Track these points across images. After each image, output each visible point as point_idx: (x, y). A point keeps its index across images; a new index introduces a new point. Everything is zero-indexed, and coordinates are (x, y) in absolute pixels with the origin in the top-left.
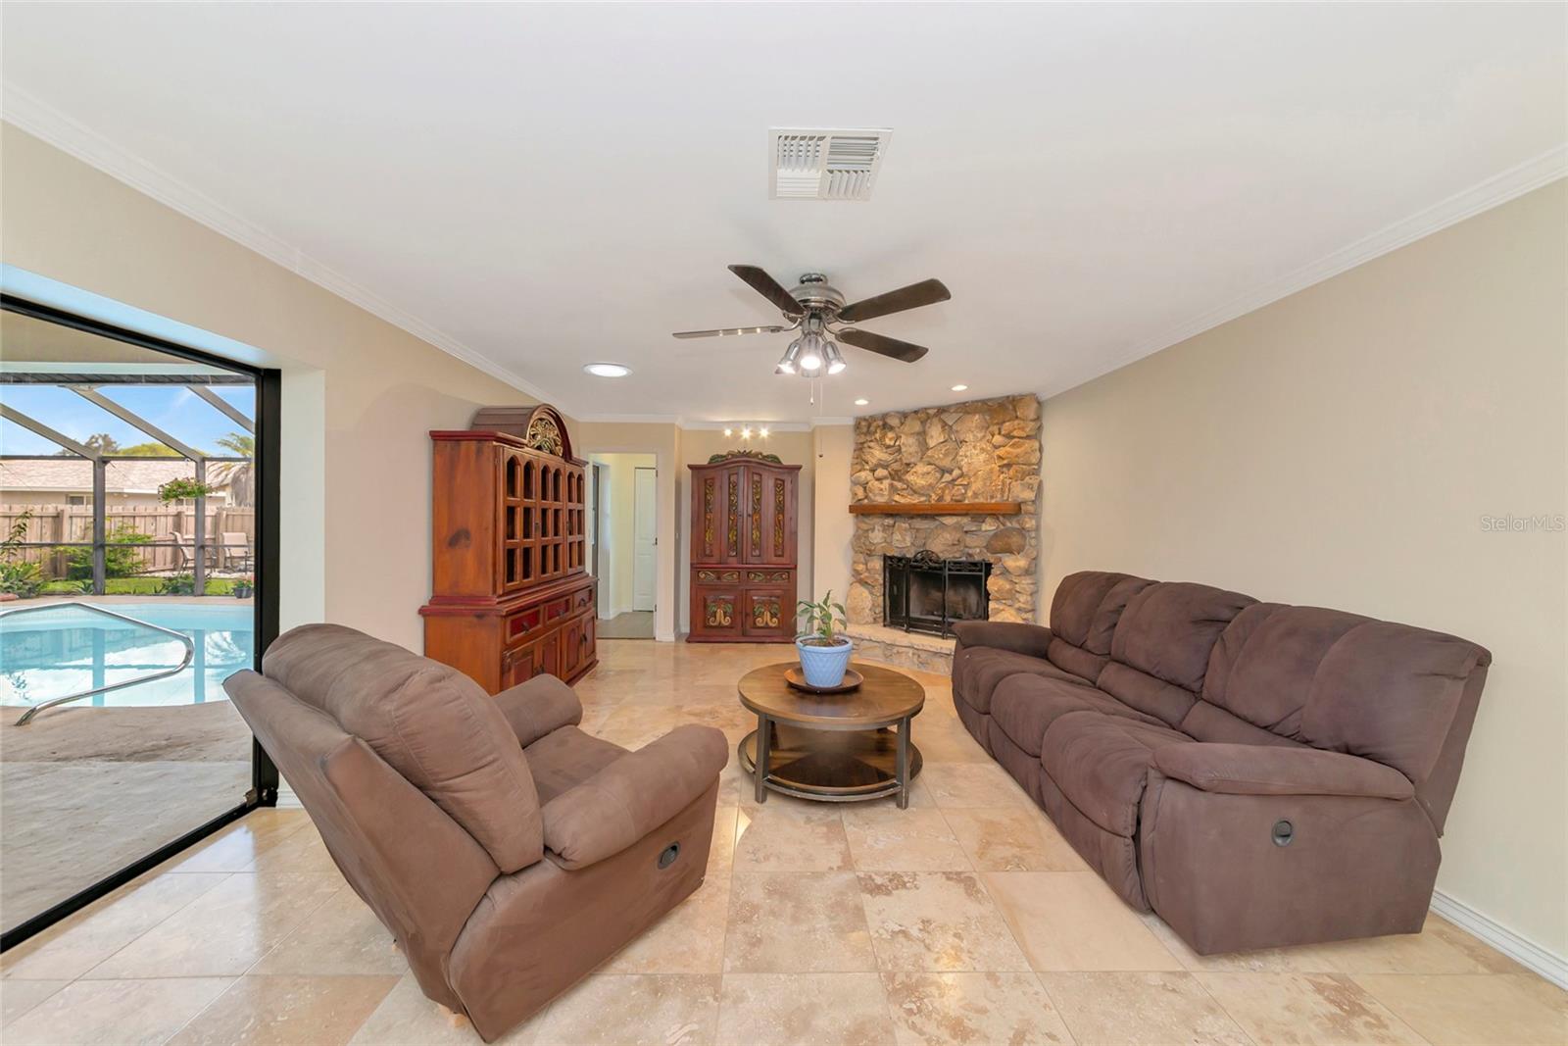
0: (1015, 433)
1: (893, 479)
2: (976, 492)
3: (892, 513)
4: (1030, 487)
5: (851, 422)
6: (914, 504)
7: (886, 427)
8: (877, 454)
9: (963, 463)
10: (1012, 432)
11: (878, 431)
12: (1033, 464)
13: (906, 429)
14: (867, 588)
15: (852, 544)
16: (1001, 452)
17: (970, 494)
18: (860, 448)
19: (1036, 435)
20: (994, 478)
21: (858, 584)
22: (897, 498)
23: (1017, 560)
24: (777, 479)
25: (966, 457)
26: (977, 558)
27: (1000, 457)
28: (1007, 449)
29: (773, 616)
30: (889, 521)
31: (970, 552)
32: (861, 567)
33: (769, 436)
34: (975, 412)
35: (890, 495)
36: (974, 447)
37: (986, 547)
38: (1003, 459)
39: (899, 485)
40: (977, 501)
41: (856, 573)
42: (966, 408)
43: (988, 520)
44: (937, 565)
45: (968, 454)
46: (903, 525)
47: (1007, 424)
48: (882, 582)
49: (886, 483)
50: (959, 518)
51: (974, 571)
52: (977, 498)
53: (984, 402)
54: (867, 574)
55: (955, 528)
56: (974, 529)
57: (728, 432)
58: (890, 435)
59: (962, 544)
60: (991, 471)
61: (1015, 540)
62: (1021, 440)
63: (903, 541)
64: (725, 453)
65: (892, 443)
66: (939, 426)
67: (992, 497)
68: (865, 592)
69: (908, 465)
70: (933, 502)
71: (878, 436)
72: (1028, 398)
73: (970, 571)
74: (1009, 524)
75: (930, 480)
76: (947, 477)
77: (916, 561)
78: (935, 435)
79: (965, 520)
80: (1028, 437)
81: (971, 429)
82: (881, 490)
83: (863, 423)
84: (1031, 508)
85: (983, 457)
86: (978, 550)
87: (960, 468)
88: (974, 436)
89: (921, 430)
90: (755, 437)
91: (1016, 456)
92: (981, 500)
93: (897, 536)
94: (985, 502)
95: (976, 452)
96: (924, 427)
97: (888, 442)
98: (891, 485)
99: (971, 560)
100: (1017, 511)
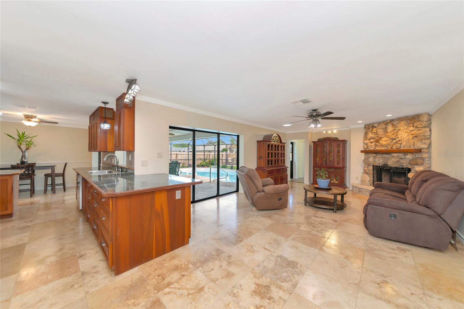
0: (418, 126)
1: (376, 142)
2: (404, 146)
3: (376, 152)
4: (425, 144)
5: (363, 126)
6: (383, 150)
7: (373, 127)
8: (370, 135)
9: (399, 137)
10: (417, 126)
11: (371, 128)
12: (427, 136)
13: (380, 127)
14: (368, 175)
15: (364, 162)
16: (412, 133)
17: (402, 146)
18: (366, 133)
19: (429, 126)
20: (410, 141)
21: (365, 174)
22: (377, 148)
23: (420, 167)
24: (337, 144)
25: (400, 134)
26: (405, 167)
27: (412, 134)
28: (415, 131)
29: (336, 180)
30: (375, 155)
31: (402, 164)
32: (366, 169)
33: (336, 132)
34: (402, 121)
35: (375, 147)
36: (403, 131)
37: (409, 163)
38: (414, 135)
39: (378, 144)
40: (405, 148)
41: (365, 170)
42: (400, 119)
43: (409, 154)
44: (389, 168)
45: (401, 134)
46: (379, 156)
47: (416, 123)
48: (372, 173)
49: (373, 144)
50: (398, 154)
51: (403, 171)
53: (407, 117)
54: (368, 171)
55: (397, 157)
56: (404, 157)
57: (324, 132)
58: (375, 129)
59: (400, 162)
60: (409, 139)
61: (419, 161)
62: (421, 128)
63: (379, 161)
64: (322, 138)
65: (376, 132)
66: (391, 126)
67: (410, 147)
68: (367, 176)
69: (381, 138)
70: (389, 149)
71: (370, 130)
72: (424, 114)
73: (401, 171)
74: (417, 156)
75: (387, 142)
76: (394, 141)
77: (382, 167)
78: (390, 128)
79: (401, 154)
80: (424, 127)
81: (402, 126)
82: (372, 146)
83: (367, 126)
84: (426, 150)
85: (406, 134)
86: (405, 164)
87: (398, 138)
88: (403, 128)
89: (385, 127)
90: (332, 133)
91: (419, 134)
92: (406, 148)
93: (377, 160)
94: (407, 149)
95: (404, 133)
96: (386, 126)
97: (374, 131)
98: (375, 144)
99: (403, 167)
100: (420, 151)
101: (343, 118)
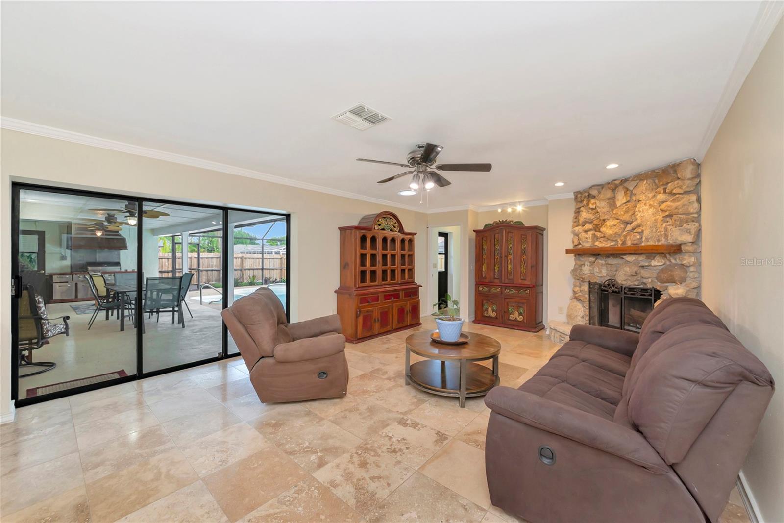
0: (674, 191)
1: (596, 231)
2: (649, 238)
3: (596, 253)
4: (688, 232)
5: (572, 196)
6: (607, 247)
7: (590, 196)
8: (584, 215)
9: (638, 216)
10: (673, 190)
11: (585, 199)
12: (692, 214)
13: (601, 196)
14: (580, 303)
15: (573, 275)
16: (663, 206)
17: (644, 239)
18: (578, 212)
19: (696, 190)
20: (658, 226)
21: (575, 300)
22: (597, 243)
23: (678, 289)
24: (522, 235)
25: (640, 212)
26: (649, 286)
27: (663, 211)
28: (669, 203)
29: (520, 314)
30: (592, 259)
31: (645, 281)
32: (577, 289)
34: (643, 180)
35: (594, 241)
36: (645, 204)
37: (657, 278)
38: (666, 211)
39: (598, 234)
40: (649, 243)
41: (575, 292)
42: (640, 177)
43: (657, 258)
44: (617, 290)
45: (641, 210)
46: (600, 261)
47: (670, 184)
48: (588, 299)
49: (590, 234)
50: (637, 257)
51: (644, 295)
52: (648, 241)
53: (653, 171)
54: (580, 294)
55: (634, 264)
56: (647, 264)
57: (500, 210)
58: (593, 201)
59: (640, 276)
60: (656, 220)
61: (678, 273)
62: (681, 196)
63: (600, 272)
64: (492, 223)
65: (594, 207)
66: (623, 192)
67: (659, 241)
68: (579, 306)
69: (604, 220)
70: (619, 246)
71: (585, 203)
72: (684, 162)
73: (642, 295)
74: (673, 261)
75: (616, 230)
76: (629, 227)
77: (605, 286)
78: (621, 198)
79: (641, 258)
80: (686, 193)
81: (643, 191)
82: (587, 238)
83: (579, 196)
84: (689, 248)
85: (651, 211)
86: (650, 280)
87: (636, 219)
88: (646, 196)
89: (613, 195)
90: (514, 211)
91: (676, 208)
92: (651, 243)
93: (596, 270)
94: (654, 244)
95: (647, 208)
96: (614, 193)
97: (591, 206)
98: (594, 235)
99: (645, 287)
100: (678, 250)
101: (486, 167)
